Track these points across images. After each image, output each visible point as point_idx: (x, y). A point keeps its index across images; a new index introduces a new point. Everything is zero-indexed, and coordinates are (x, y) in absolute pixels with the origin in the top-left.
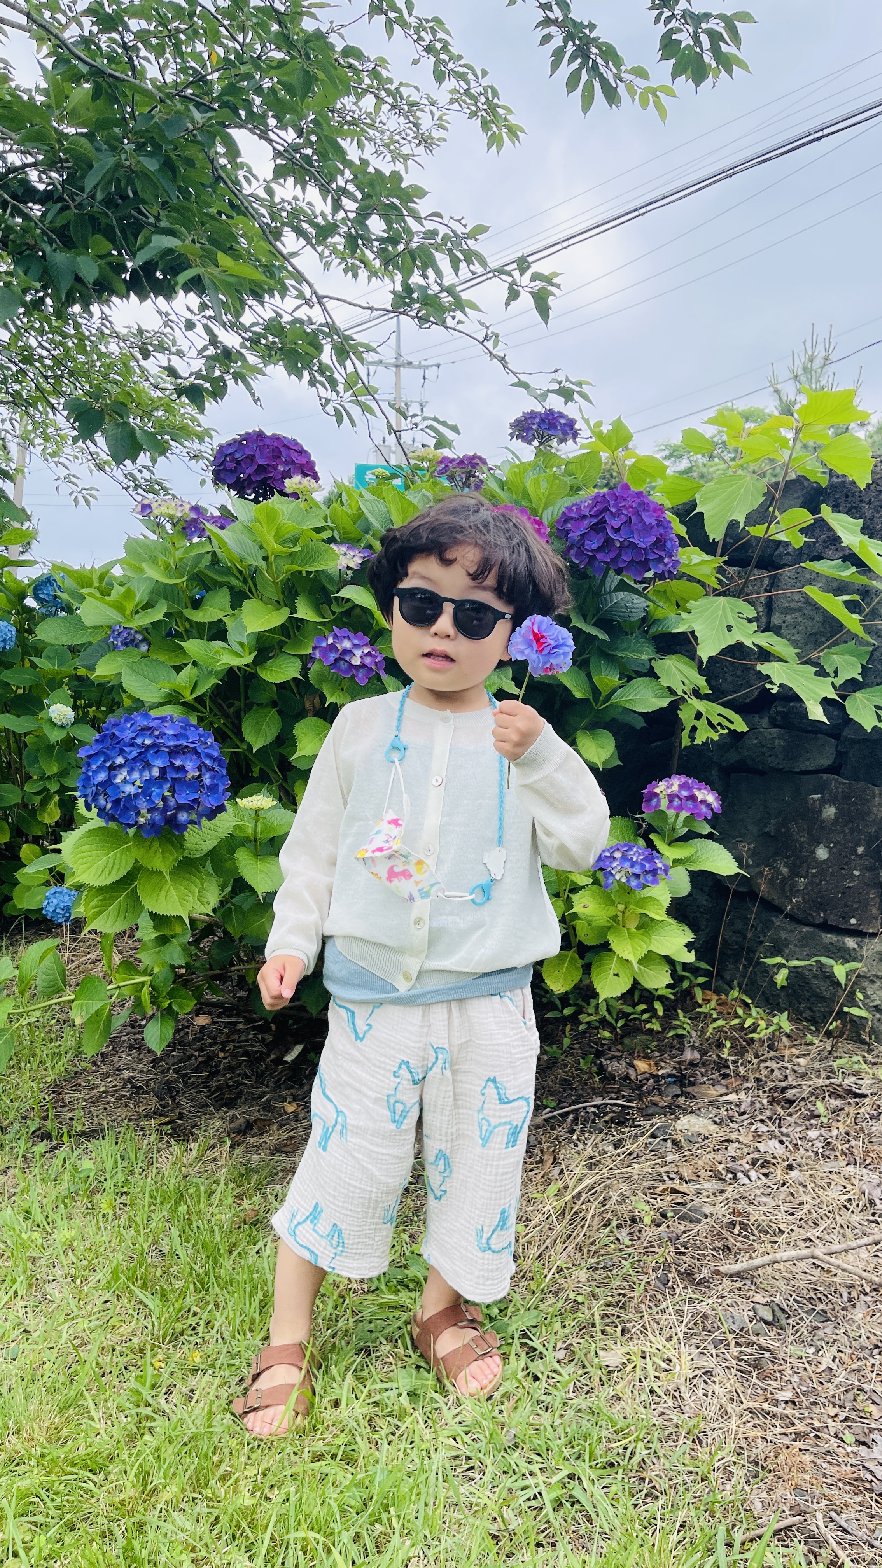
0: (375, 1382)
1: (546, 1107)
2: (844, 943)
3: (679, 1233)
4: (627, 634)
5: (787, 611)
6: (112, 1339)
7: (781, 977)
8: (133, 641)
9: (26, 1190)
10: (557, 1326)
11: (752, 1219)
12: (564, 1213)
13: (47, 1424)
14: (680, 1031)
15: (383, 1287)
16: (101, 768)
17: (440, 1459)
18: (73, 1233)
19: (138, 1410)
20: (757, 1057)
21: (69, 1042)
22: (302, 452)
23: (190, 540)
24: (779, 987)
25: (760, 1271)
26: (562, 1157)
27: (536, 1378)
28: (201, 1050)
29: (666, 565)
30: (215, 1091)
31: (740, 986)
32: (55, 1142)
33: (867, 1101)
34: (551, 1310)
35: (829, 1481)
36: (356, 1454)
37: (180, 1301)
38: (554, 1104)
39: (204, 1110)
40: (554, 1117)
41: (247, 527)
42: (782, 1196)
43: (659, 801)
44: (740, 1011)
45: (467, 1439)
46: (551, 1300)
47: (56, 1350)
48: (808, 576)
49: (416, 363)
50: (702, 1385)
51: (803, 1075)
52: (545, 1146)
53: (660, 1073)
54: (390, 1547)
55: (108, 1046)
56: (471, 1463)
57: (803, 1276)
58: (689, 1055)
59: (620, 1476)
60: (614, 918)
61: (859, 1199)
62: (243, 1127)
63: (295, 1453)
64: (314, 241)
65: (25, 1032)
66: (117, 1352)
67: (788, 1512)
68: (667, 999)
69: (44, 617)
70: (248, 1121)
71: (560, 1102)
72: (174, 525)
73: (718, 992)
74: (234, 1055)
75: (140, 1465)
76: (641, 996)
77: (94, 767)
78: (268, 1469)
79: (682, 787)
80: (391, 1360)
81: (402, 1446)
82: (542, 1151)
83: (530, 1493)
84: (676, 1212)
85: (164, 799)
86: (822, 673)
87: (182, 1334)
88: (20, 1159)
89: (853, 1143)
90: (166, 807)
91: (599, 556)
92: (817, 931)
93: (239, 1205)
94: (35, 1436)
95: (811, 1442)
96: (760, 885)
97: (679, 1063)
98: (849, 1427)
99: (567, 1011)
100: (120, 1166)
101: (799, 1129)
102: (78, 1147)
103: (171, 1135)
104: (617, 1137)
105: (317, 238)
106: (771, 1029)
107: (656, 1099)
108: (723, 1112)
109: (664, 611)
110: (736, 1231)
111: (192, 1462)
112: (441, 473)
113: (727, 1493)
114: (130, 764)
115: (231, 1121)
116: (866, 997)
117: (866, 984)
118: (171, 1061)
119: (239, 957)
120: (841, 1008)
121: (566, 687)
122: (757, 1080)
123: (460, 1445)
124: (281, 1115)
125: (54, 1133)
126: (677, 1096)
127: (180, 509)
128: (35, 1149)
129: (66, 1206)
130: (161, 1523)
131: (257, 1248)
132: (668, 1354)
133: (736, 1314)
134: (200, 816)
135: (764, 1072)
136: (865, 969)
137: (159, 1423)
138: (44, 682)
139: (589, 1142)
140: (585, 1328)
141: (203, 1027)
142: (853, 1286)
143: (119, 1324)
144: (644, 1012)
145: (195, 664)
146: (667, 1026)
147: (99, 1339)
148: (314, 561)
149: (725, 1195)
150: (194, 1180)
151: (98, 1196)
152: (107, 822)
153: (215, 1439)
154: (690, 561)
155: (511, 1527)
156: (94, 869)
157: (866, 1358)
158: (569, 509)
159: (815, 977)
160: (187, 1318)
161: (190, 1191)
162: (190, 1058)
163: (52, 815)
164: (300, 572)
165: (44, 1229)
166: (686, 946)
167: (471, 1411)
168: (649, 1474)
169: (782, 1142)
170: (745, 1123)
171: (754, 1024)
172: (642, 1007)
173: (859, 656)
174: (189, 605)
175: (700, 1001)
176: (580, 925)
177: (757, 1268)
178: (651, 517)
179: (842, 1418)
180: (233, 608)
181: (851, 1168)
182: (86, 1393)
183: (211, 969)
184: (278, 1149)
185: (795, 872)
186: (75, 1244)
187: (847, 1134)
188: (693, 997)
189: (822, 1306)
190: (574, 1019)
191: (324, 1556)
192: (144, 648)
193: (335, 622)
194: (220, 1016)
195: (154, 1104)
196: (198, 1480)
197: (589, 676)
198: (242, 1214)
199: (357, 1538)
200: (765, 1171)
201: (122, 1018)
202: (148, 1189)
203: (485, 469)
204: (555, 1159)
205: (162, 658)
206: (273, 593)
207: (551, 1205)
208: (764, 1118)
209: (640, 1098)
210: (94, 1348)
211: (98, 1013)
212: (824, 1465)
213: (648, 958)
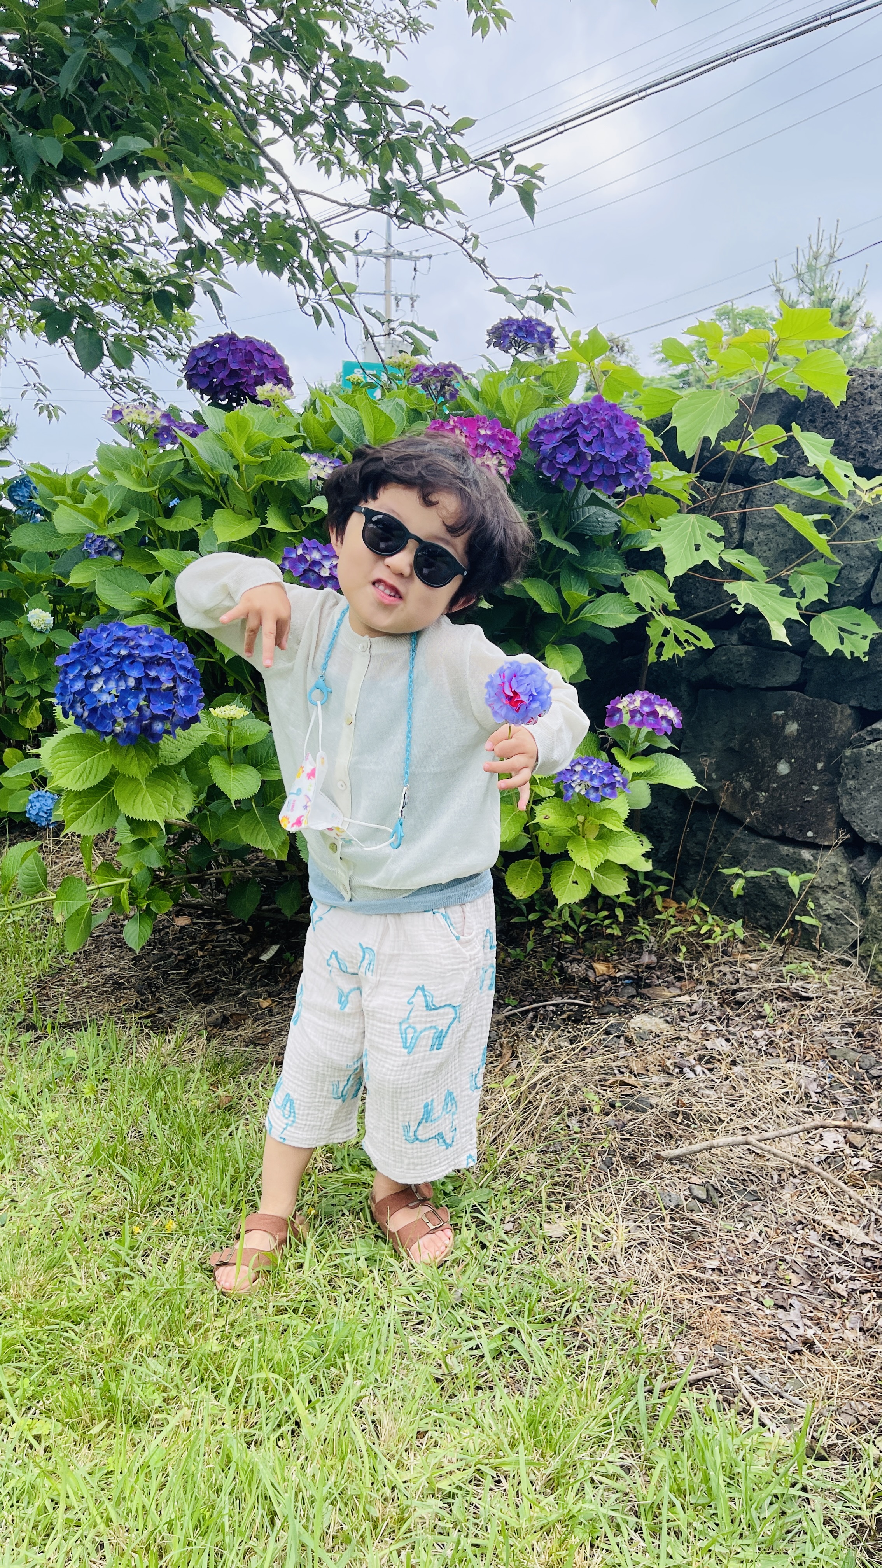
0: (334, 1248)
1: (508, 1005)
2: (800, 855)
3: (625, 1120)
4: (598, 548)
5: (761, 527)
6: (93, 1208)
7: (738, 887)
8: (106, 549)
9: (13, 1076)
10: (506, 1203)
11: (695, 1109)
12: (519, 1102)
13: (33, 1282)
14: (639, 937)
15: (347, 1166)
16: (78, 677)
17: (392, 1315)
18: (57, 1115)
19: (117, 1269)
20: (711, 961)
21: (53, 940)
22: (275, 356)
23: (163, 447)
24: (735, 896)
25: (698, 1155)
26: (520, 1050)
27: (484, 1246)
28: (180, 949)
29: (637, 480)
30: (194, 988)
31: (699, 894)
32: (39, 1033)
33: (812, 1003)
34: (501, 1187)
35: (747, 1339)
36: (316, 1309)
37: (157, 1176)
38: (515, 1003)
39: (183, 1005)
40: (515, 1014)
41: (217, 436)
42: (725, 1089)
43: (621, 716)
44: (697, 919)
45: (418, 1297)
46: (502, 1179)
47: (41, 1218)
48: (782, 492)
49: (407, 254)
50: (637, 1254)
51: (754, 979)
52: (505, 1041)
53: (618, 975)
54: (343, 1388)
55: (90, 945)
56: (421, 1318)
57: (738, 1161)
58: (647, 959)
59: (555, 1330)
60: (575, 829)
61: (796, 1093)
62: (220, 1021)
63: (261, 1308)
64: (291, 130)
65: (10, 929)
66: (98, 1219)
67: (707, 1365)
68: (629, 906)
69: (21, 521)
70: (224, 1016)
71: (521, 1001)
72: (146, 433)
73: (678, 900)
74: (212, 954)
75: (118, 1318)
76: (604, 903)
77: (71, 676)
78: (235, 1321)
79: (643, 703)
80: (351, 1229)
81: (358, 1303)
82: (501, 1045)
83: (472, 1344)
84: (623, 1103)
85: (140, 709)
86: (788, 593)
87: (159, 1204)
88: (7, 1047)
89: (795, 1042)
90: (141, 717)
91: (570, 470)
92: (776, 844)
93: (214, 1092)
94: (21, 1292)
95: (733, 1305)
96: (720, 798)
97: (637, 966)
98: (770, 1292)
99: (532, 917)
100: (101, 1056)
101: (745, 1029)
102: (61, 1037)
103: (151, 1028)
104: (573, 1034)
105: (294, 127)
106: (726, 935)
107: (613, 999)
108: (674, 1011)
109: (635, 524)
110: (679, 1120)
111: (166, 1314)
112: (416, 381)
113: (652, 1346)
114: (106, 674)
115: (209, 1015)
116: (818, 906)
117: (819, 894)
118: (151, 959)
119: (217, 861)
120: (793, 916)
121: (536, 603)
122: (710, 983)
123: (412, 1303)
124: (256, 1010)
125: (38, 1025)
126: (633, 997)
127: (151, 416)
128: (20, 1039)
129: (50, 1090)
130: (136, 1367)
131: (230, 1130)
132: (607, 1227)
133: (673, 1193)
134: (175, 726)
135: (717, 976)
136: (819, 880)
137: (138, 1282)
138: (22, 587)
139: (547, 1039)
140: (533, 1204)
141: (183, 928)
142: (783, 1170)
143: (100, 1195)
144: (606, 918)
145: (167, 573)
146: (626, 932)
147: (80, 1208)
148: (285, 471)
149: (672, 1087)
150: (172, 1069)
151: (81, 1082)
152: (84, 729)
153: (188, 1295)
154: (662, 476)
155: (454, 1372)
156: (71, 774)
157: (789, 1233)
158: (542, 421)
159: (771, 887)
160: (163, 1191)
161: (168, 1079)
162: (169, 956)
163: (33, 720)
164: (272, 482)
165: (30, 1110)
166: (643, 855)
167: (423, 1274)
168: (581, 1329)
169: (728, 1040)
170: (695, 1022)
171: (710, 931)
172: (605, 913)
173: (827, 574)
174: (161, 514)
175: (660, 909)
176: (543, 836)
177: (695, 1153)
178: (623, 430)
179: (763, 1284)
180: (205, 518)
181: (790, 1064)
182: (69, 1255)
183: (188, 872)
184: (252, 1042)
185: (757, 786)
186: (59, 1124)
187: (791, 1033)
188: (654, 905)
189: (753, 1187)
190: (538, 924)
191: (283, 1395)
192: (117, 556)
193: (305, 533)
194: (199, 917)
195: (135, 998)
196: (171, 1330)
197: (559, 591)
198: (217, 1101)
199: (314, 1380)
200: (710, 1066)
201: (102, 917)
202: (128, 1076)
203: (459, 378)
204: (513, 1053)
205: (135, 567)
206: (244, 503)
207: (508, 1094)
208: (713, 1018)
209: (597, 998)
210: (77, 1216)
211: (78, 912)
212: (744, 1325)
213: (606, 867)
